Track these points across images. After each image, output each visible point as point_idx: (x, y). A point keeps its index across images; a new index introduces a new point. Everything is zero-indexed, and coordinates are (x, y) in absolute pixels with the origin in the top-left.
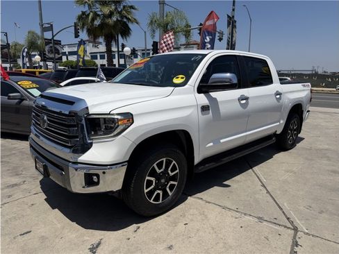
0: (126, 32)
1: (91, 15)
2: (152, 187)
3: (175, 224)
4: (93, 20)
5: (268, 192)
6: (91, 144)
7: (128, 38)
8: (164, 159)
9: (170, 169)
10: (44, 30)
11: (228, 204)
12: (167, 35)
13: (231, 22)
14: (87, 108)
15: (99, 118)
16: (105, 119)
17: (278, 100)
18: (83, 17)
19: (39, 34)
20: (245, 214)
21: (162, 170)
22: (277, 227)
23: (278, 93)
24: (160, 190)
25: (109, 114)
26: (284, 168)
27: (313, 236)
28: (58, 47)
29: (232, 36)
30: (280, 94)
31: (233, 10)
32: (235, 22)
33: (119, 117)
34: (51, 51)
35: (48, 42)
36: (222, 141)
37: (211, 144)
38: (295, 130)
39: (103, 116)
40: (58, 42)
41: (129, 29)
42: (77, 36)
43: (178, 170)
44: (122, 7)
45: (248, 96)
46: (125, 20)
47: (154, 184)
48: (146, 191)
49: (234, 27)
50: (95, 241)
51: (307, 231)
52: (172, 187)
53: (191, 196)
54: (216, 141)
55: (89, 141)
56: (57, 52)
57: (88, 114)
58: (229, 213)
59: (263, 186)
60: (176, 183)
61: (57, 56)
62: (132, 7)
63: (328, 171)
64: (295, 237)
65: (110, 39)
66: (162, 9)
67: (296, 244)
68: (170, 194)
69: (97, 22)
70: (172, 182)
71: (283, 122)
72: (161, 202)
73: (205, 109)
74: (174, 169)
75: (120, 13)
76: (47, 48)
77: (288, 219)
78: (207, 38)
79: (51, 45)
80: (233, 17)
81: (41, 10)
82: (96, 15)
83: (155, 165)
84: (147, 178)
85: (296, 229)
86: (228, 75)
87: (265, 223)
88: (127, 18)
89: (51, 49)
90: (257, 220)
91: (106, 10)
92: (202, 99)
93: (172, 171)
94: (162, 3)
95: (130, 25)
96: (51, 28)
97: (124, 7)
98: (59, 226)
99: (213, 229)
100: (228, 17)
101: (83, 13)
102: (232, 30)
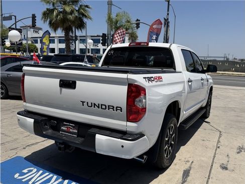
0: (81, 25)
1: (56, 11)
4: (57, 16)
13: (166, 23)
29: (167, 33)
31: (168, 14)
32: (169, 22)
40: (20, 31)
42: (33, 26)
44: (79, 6)
46: (81, 16)
49: (168, 26)
62: (87, 6)
65: (68, 31)
66: (110, 8)
78: (154, 36)
80: (168, 19)
91: (68, 9)
94: (110, 4)
95: (85, 20)
97: (81, 6)
100: (165, 19)
101: (47, 9)
102: (167, 29)
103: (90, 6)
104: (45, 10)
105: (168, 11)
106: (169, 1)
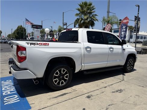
0: (93, 25)
1: (80, 19)
4: (81, 21)
10: (64, 25)
12: (108, 25)
13: (137, 19)
18: (77, 21)
19: (62, 27)
29: (137, 25)
31: (138, 14)
42: (75, 27)
46: (93, 20)
62: (96, 15)
66: (108, 14)
69: (82, 22)
75: (91, 17)
80: (138, 16)
81: (63, 18)
82: (82, 19)
88: (93, 19)
91: (86, 17)
95: (95, 22)
96: (66, 24)
97: (93, 15)
100: (135, 16)
101: (77, 19)
102: (138, 22)
103: (97, 15)
105: (138, 11)
106: (139, 6)
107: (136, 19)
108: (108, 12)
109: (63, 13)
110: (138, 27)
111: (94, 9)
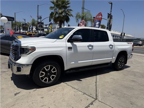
0: (67, 20)
2: (43, 76)
3: (50, 90)
4: (56, 14)
5: (96, 85)
6: (20, 57)
7: (68, 22)
8: (50, 66)
9: (52, 70)
11: (76, 87)
12: (82, 21)
13: (110, 16)
14: (21, 44)
15: (24, 48)
16: (26, 48)
17: (111, 48)
18: (52, 14)
20: (80, 91)
21: (48, 70)
22: (89, 97)
23: (111, 45)
24: (47, 77)
25: (27, 47)
26: (110, 77)
27: (102, 102)
28: (42, 25)
29: (110, 22)
30: (112, 46)
31: (111, 11)
32: (112, 16)
33: (30, 48)
34: (39, 27)
35: (39, 23)
36: (79, 62)
37: (74, 63)
38: (123, 62)
39: (25, 47)
40: (43, 23)
41: (69, 19)
42: (50, 21)
43: (56, 71)
44: (67, 10)
45: (93, 45)
46: (68, 15)
47: (44, 74)
48: (40, 77)
49: (111, 18)
50: (18, 92)
51: (100, 100)
52: (53, 77)
53: (63, 82)
54: (76, 62)
55: (20, 56)
56: (42, 27)
57: (21, 46)
58: (73, 90)
59: (96, 83)
60: (55, 76)
61: (42, 28)
63: (131, 80)
64: (93, 102)
65: (61, 23)
66: (83, 11)
67: (92, 104)
68: (52, 80)
69: (57, 16)
70: (53, 75)
71: (115, 58)
72: (47, 82)
73: (70, 48)
74: (54, 70)
75: (66, 12)
76: (38, 25)
77: (96, 95)
78: (97, 23)
79: (40, 24)
80: (111, 14)
81: (38, 11)
83: (45, 67)
84: (41, 72)
85: (96, 99)
86: (80, 36)
87: (85, 95)
89: (40, 25)
90: (83, 93)
91: (60, 11)
92: (70, 45)
93: (53, 71)
95: (70, 17)
96: (41, 18)
97: (68, 10)
98: (10, 86)
99: (63, 94)
100: (108, 14)
101: (52, 12)
102: (110, 20)
103: (72, 10)
104: (51, 13)
105: (111, 9)
106: (112, 4)
107: (108, 17)
108: (83, 8)
109: (38, 6)
110: (111, 25)
111: (69, 4)
